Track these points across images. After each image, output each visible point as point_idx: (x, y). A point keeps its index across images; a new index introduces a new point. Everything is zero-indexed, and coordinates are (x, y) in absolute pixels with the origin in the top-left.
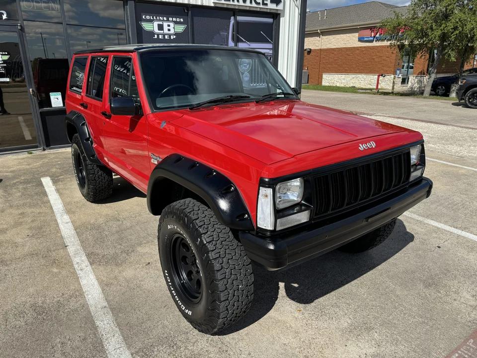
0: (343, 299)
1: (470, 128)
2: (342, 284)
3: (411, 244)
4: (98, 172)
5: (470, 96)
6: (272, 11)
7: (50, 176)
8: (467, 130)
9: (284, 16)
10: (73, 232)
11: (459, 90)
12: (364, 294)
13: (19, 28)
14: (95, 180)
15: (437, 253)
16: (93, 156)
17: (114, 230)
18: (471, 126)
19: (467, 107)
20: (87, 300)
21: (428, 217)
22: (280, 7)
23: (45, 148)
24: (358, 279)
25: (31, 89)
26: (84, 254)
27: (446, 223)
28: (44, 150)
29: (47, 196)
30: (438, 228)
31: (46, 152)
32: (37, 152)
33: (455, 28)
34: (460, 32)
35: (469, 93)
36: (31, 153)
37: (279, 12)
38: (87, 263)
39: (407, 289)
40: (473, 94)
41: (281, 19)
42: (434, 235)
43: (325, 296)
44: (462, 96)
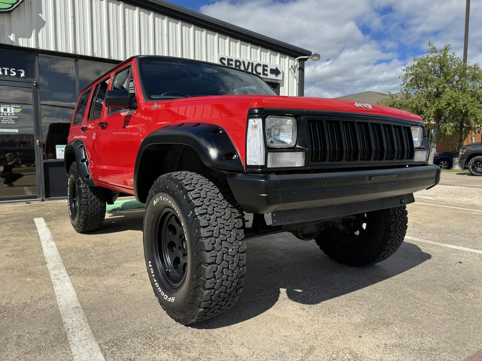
0: (354, 301)
1: (478, 187)
2: (353, 290)
3: (428, 261)
4: (91, 197)
5: (473, 164)
6: (272, 81)
7: (43, 217)
8: (474, 189)
9: (283, 86)
10: (56, 253)
11: (462, 159)
12: (379, 297)
13: (35, 84)
14: (87, 204)
15: (459, 267)
16: (88, 177)
17: (101, 252)
18: (478, 186)
19: (472, 175)
20: (58, 302)
21: (444, 242)
22: (280, 77)
23: (44, 199)
24: (371, 286)
25: (38, 141)
26: (64, 268)
27: (465, 246)
28: (43, 200)
29: (36, 229)
30: (456, 250)
31: (44, 202)
32: (35, 202)
33: (449, 104)
34: (453, 108)
35: (472, 161)
36: (29, 203)
37: (278, 82)
38: (66, 274)
39: (430, 293)
40: (476, 162)
41: (281, 88)
42: (453, 254)
43: (334, 299)
44: (465, 164)
